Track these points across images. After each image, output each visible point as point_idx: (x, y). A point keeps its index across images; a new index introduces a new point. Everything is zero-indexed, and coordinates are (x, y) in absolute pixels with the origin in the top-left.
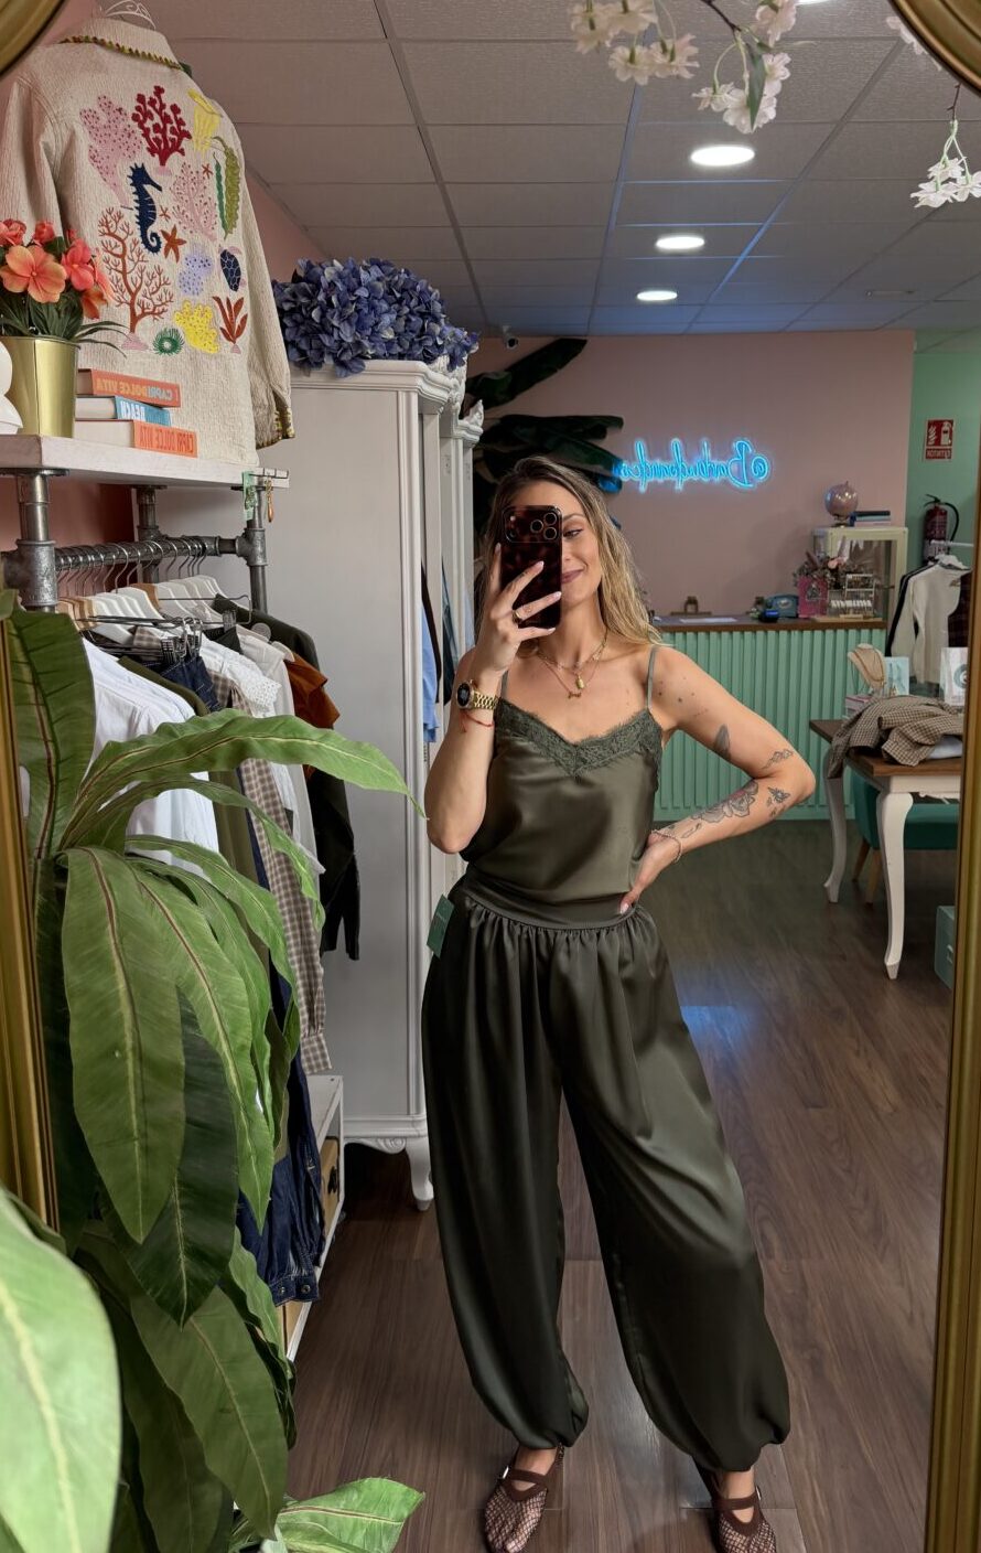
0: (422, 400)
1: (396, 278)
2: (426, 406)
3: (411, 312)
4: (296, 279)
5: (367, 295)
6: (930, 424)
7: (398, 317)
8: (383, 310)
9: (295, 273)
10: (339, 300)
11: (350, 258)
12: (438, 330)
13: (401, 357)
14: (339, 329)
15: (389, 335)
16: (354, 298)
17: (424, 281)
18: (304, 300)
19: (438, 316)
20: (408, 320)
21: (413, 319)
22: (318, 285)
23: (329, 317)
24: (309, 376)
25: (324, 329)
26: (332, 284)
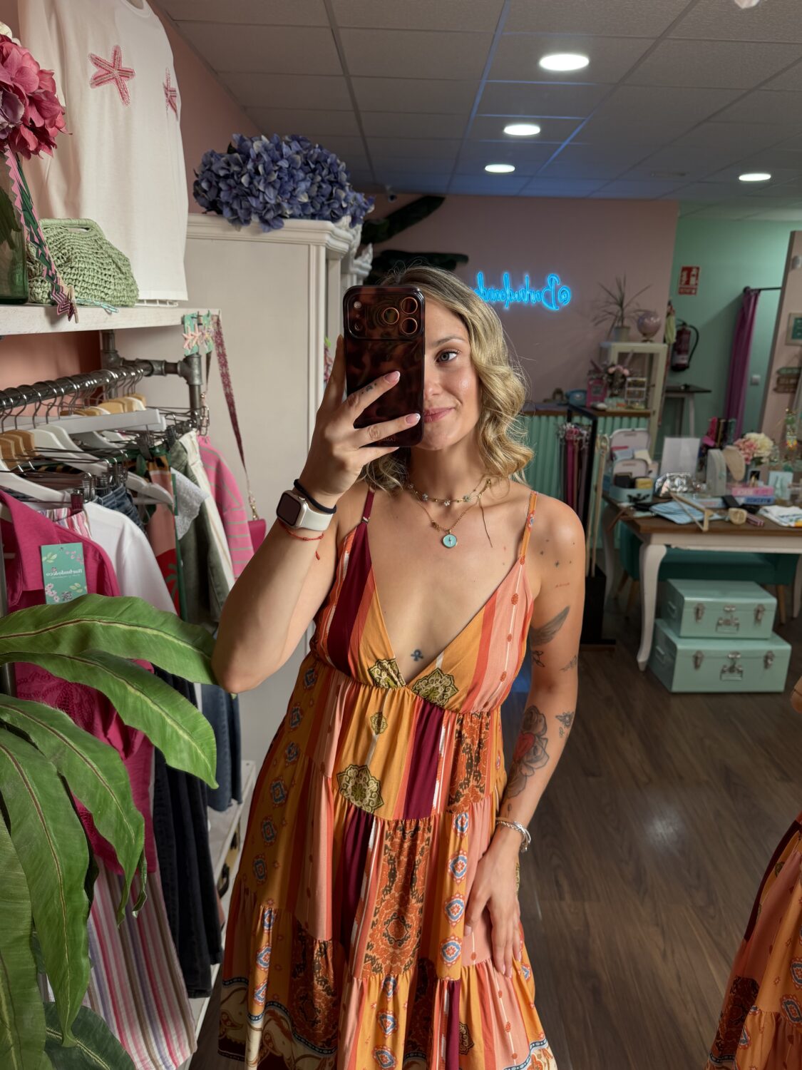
0: (328, 251)
1: (312, 152)
2: (330, 255)
3: (323, 181)
4: (231, 150)
5: (287, 166)
6: (684, 269)
7: (312, 184)
8: (300, 178)
9: (230, 146)
10: (264, 169)
11: (276, 135)
12: (343, 195)
13: (313, 217)
14: (264, 193)
15: (304, 199)
16: (277, 168)
17: (334, 156)
18: (236, 168)
19: (344, 184)
20: (320, 187)
21: (324, 186)
22: (247, 157)
23: (256, 183)
24: (239, 230)
25: (251, 191)
26: (259, 155)
